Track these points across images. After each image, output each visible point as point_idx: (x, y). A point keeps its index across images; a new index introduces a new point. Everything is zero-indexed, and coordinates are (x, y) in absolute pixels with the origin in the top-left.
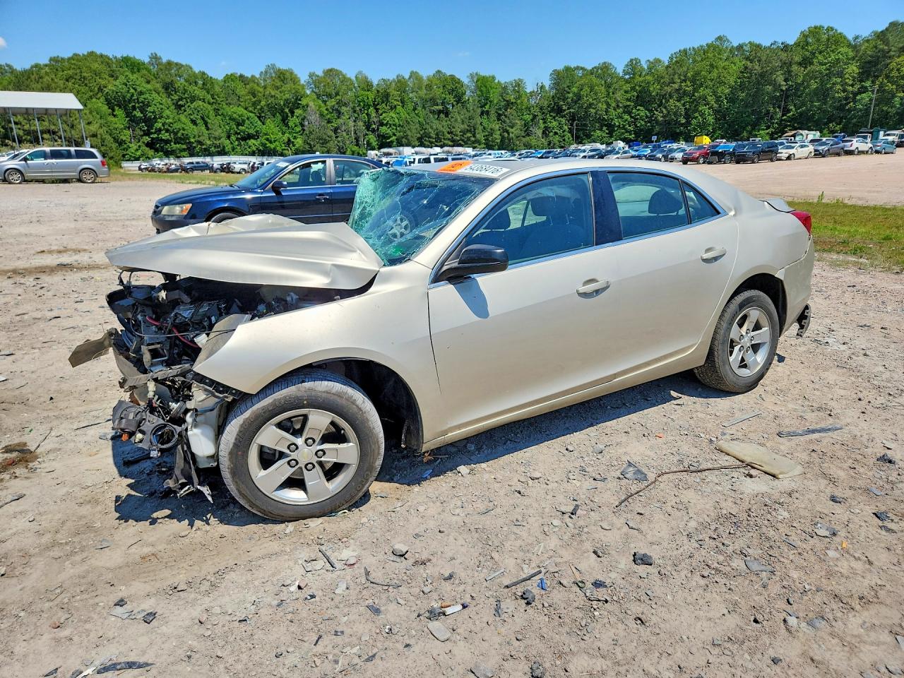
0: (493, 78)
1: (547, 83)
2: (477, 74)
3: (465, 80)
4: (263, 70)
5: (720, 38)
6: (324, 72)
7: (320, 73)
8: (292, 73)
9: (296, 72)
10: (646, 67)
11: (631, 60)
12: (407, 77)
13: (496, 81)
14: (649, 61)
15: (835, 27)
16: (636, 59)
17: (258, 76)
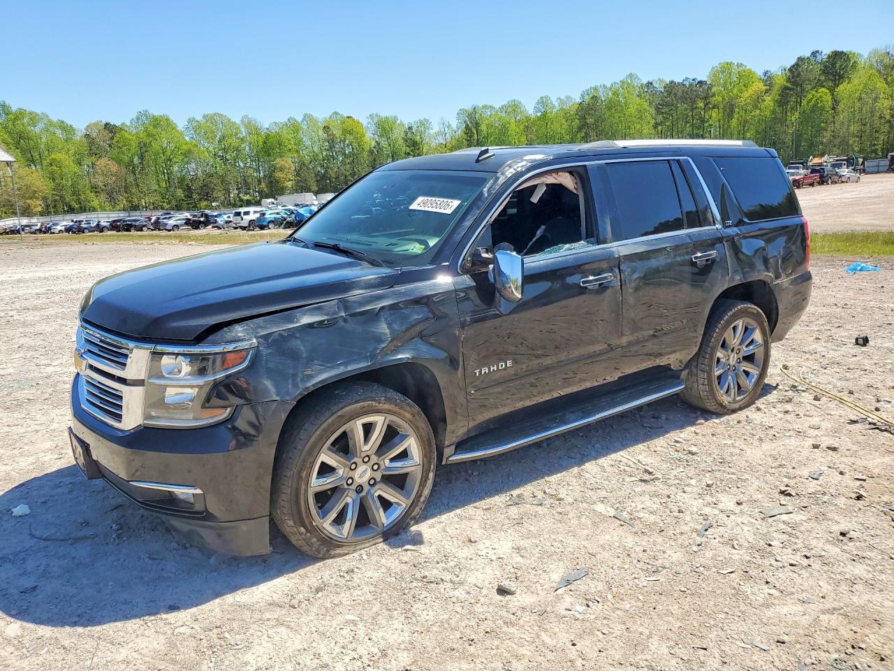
0: (395, 119)
1: (454, 123)
2: (377, 115)
3: (364, 122)
4: (134, 117)
5: (631, 75)
6: (204, 116)
7: (199, 118)
8: (167, 119)
9: (172, 118)
10: (556, 104)
11: (542, 98)
12: (299, 119)
13: (399, 122)
14: (559, 98)
15: (744, 63)
16: (546, 97)
17: (128, 123)
